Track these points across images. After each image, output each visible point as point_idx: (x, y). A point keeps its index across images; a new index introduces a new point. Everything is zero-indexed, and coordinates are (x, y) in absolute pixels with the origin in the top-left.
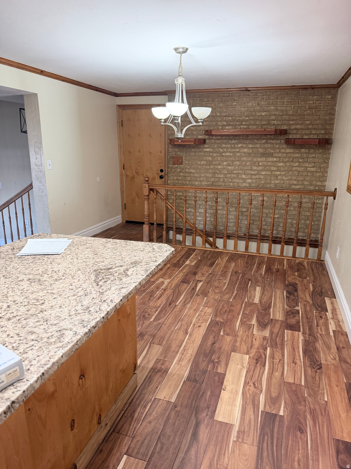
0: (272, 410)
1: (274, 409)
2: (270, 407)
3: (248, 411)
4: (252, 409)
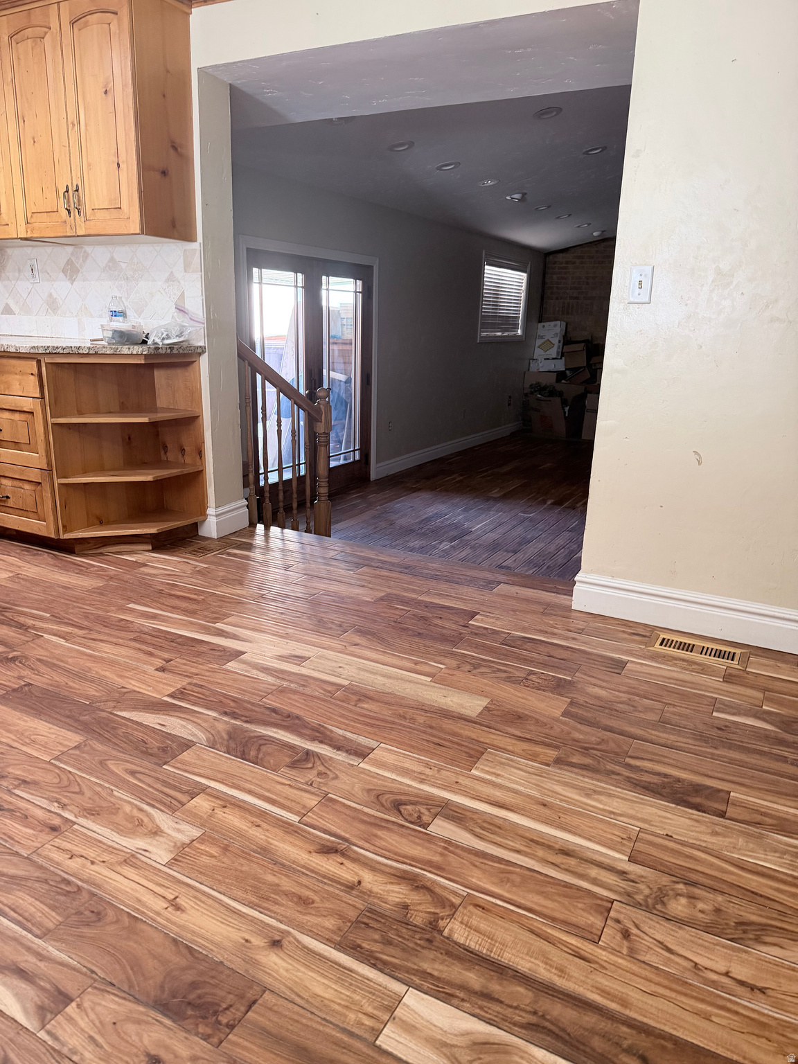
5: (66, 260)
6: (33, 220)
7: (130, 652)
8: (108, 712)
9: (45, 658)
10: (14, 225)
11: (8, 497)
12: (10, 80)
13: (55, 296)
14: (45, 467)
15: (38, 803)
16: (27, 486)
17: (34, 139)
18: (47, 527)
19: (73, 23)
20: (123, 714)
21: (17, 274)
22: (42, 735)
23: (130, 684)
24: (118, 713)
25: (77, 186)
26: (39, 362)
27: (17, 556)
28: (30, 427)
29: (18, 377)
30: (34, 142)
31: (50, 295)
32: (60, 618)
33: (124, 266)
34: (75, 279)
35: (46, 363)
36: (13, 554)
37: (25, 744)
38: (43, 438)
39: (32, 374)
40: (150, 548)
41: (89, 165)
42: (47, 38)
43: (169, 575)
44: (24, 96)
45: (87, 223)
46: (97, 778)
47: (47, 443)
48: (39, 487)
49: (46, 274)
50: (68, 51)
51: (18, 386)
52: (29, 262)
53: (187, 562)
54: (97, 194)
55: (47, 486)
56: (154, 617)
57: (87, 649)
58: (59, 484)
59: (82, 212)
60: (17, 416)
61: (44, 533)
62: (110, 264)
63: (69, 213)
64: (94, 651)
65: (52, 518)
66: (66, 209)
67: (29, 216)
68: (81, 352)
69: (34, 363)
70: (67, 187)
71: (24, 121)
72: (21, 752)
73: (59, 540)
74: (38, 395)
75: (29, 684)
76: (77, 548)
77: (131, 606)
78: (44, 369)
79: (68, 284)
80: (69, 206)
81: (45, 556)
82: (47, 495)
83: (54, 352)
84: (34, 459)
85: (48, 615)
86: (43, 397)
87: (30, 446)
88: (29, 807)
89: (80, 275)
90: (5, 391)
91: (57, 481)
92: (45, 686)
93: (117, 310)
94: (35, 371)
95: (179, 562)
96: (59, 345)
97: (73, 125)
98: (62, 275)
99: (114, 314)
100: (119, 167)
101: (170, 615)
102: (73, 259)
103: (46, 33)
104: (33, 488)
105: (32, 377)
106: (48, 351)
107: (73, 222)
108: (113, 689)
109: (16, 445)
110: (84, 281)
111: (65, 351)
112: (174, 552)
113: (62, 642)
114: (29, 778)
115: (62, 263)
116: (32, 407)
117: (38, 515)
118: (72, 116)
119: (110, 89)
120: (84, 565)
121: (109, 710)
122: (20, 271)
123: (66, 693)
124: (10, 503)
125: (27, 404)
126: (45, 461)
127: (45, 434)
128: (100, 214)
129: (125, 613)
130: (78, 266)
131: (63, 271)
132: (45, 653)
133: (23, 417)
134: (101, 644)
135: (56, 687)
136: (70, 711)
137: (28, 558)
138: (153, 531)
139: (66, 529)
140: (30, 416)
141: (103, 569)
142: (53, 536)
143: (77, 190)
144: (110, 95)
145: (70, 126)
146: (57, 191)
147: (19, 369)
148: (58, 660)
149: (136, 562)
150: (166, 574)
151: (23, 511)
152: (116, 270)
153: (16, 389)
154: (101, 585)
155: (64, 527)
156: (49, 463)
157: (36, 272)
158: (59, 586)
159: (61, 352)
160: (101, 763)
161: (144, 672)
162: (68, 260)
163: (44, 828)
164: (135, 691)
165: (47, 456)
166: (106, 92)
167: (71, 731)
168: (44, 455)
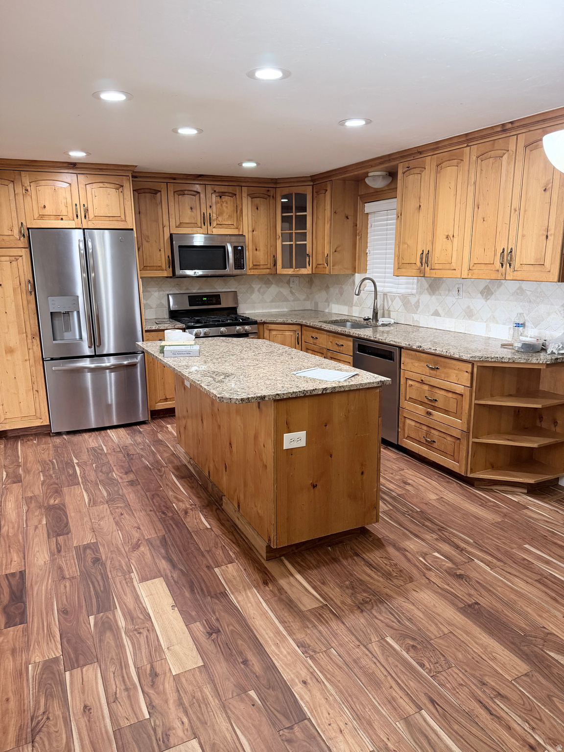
0: (104, 615)
1: (102, 617)
2: (108, 617)
3: (131, 600)
4: (128, 604)
5: (484, 286)
6: (474, 268)
7: (540, 594)
8: (540, 648)
9: (481, 582)
10: (459, 271)
11: (434, 442)
12: (473, 183)
13: (472, 307)
14: (465, 430)
15: (515, 719)
16: (449, 438)
17: (484, 219)
18: (460, 467)
19: (526, 147)
20: (552, 654)
21: (447, 292)
22: (500, 655)
23: (549, 626)
24: (547, 652)
25: (512, 249)
26: (473, 365)
27: (437, 480)
28: (459, 404)
29: (456, 372)
30: (484, 221)
31: (469, 307)
32: (481, 546)
33: (529, 293)
34: (489, 299)
35: (478, 366)
36: (434, 478)
37: (491, 660)
38: (467, 412)
39: (467, 372)
40: (526, 491)
41: (523, 236)
42: (505, 157)
43: (547, 521)
44: (481, 193)
45: (515, 273)
46: (550, 711)
47: (470, 415)
48: (458, 441)
49: (468, 293)
50: (519, 165)
51: (455, 377)
52: (457, 286)
53: (557, 511)
54: (526, 254)
55: (464, 442)
56: (547, 562)
57: (508, 581)
58: (473, 442)
59: (512, 265)
60: (450, 395)
61: (457, 470)
62: (518, 291)
63: (502, 265)
64: (513, 584)
65: (464, 462)
66: (501, 263)
67: (472, 265)
68: (503, 360)
69: (470, 366)
70: (504, 249)
71: (478, 208)
72: (489, 665)
73: (467, 477)
74: (469, 386)
75: (477, 603)
76: (476, 483)
77: (527, 546)
78: (475, 370)
79: (483, 301)
80: (503, 261)
81: (455, 485)
82: (464, 447)
83: (485, 360)
84: (457, 424)
85: (472, 541)
86: (471, 386)
87: (456, 415)
88: (510, 720)
89: (493, 296)
90: (444, 378)
91: (471, 440)
92: (489, 609)
93: (520, 323)
94: (470, 370)
95: (551, 510)
96: (489, 356)
97: (515, 210)
98: (480, 295)
99: (518, 325)
100: (547, 238)
101: (559, 563)
102: (490, 286)
103: (504, 154)
104: (454, 440)
105: (467, 374)
106: (481, 360)
107: (504, 271)
108: (537, 627)
109: (446, 412)
110: (495, 300)
111: (493, 360)
112: (545, 498)
113: (488, 569)
114: (502, 692)
115: (481, 288)
116: (463, 391)
117: (454, 458)
118: (515, 204)
119: (550, 188)
120: (484, 499)
121: (541, 647)
122: (449, 290)
123: (505, 620)
124: (435, 445)
125: (460, 389)
126: (466, 426)
127: (469, 409)
128: (525, 267)
129: (525, 553)
130: (493, 291)
131: (481, 293)
132: (481, 578)
133: (455, 396)
134: (516, 579)
135: (496, 611)
136: (513, 637)
137: (445, 484)
138: (532, 481)
139: (472, 471)
140: (460, 397)
141: (497, 506)
142: (463, 474)
143: (511, 252)
144: (548, 193)
145: (513, 211)
146: (495, 251)
147: (457, 367)
148: (491, 586)
149: (518, 503)
150: (545, 521)
151: (444, 453)
152: (522, 295)
153: (453, 378)
154: (500, 520)
155: (471, 469)
156: (468, 428)
157: (461, 292)
158: (472, 515)
159: (490, 360)
160: (548, 696)
161: (555, 616)
162: (486, 286)
163: (525, 744)
164: (555, 635)
165: (468, 424)
166: (545, 190)
167: (518, 657)
168: (466, 422)
